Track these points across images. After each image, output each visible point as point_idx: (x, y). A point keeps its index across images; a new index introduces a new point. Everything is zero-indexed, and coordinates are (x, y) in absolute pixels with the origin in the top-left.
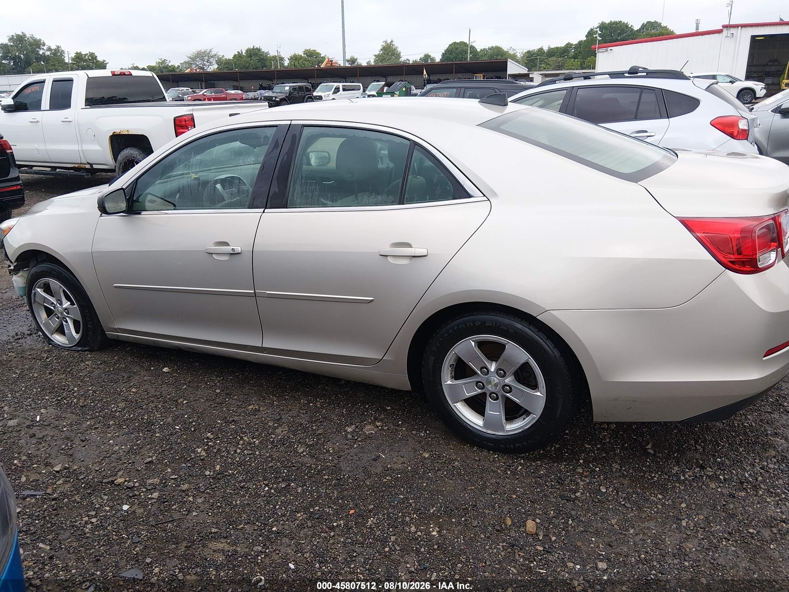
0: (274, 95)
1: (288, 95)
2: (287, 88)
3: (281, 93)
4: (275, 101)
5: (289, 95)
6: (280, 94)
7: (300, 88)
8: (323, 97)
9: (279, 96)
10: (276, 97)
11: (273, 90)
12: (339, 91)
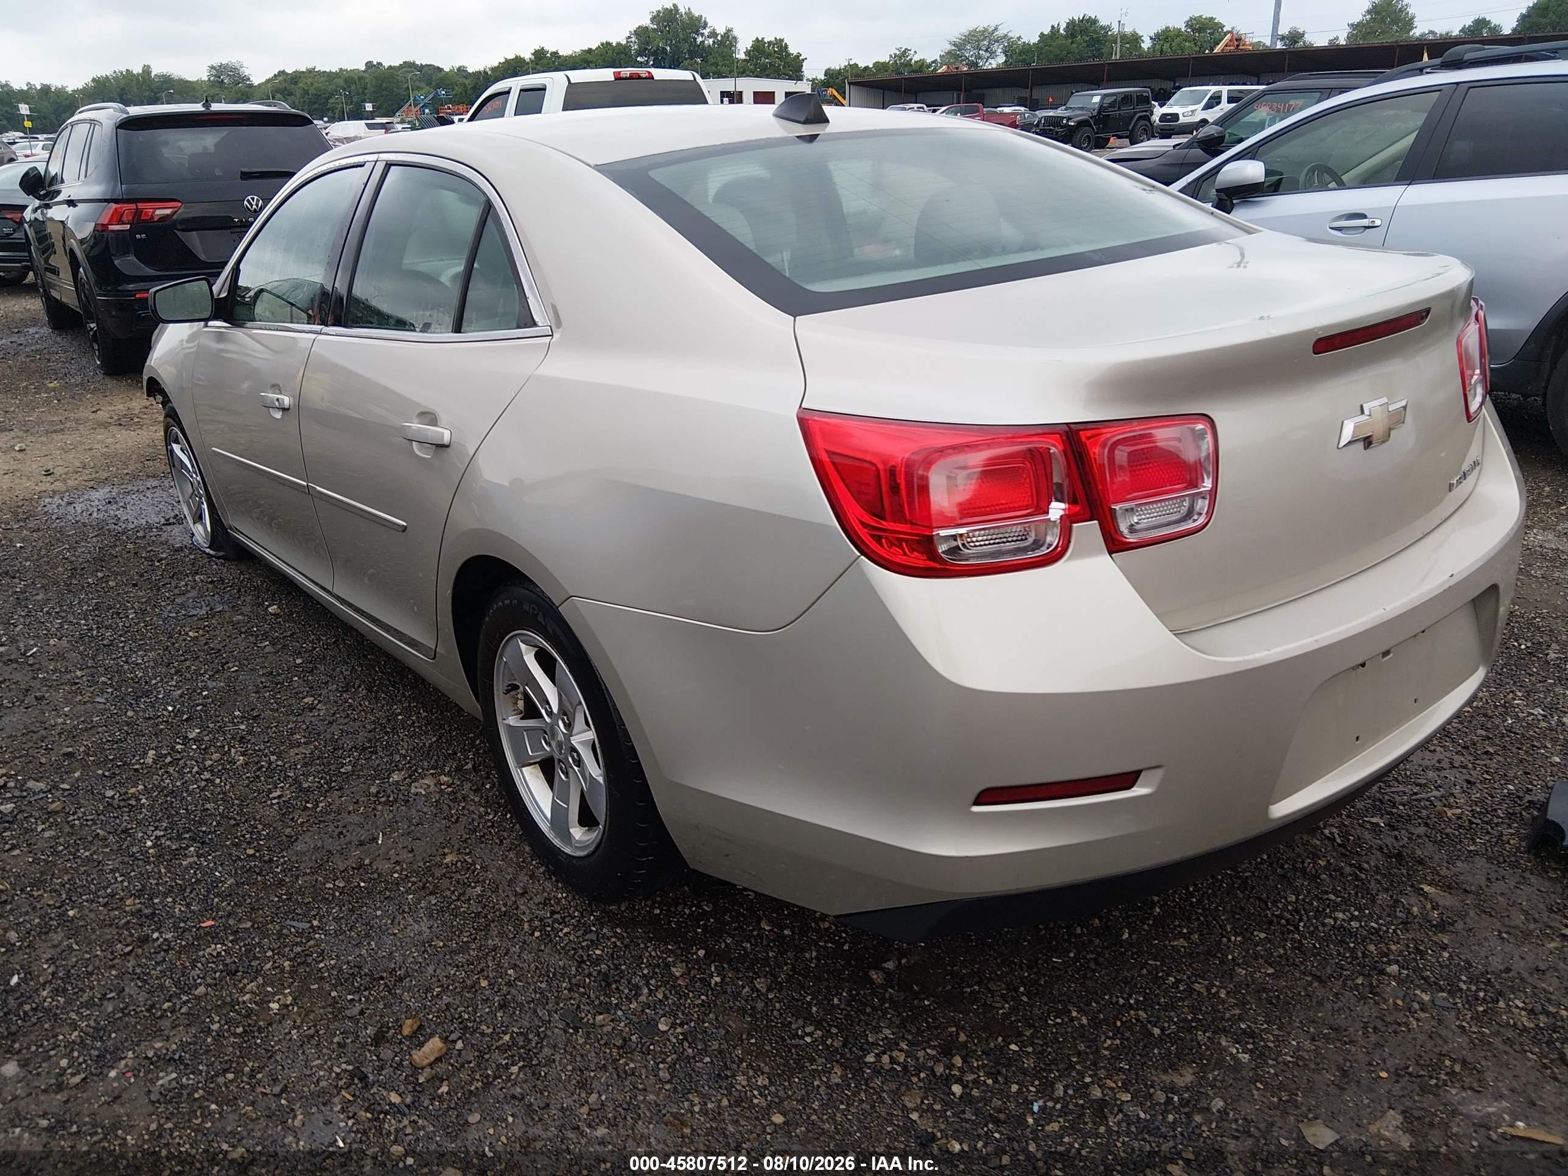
0: (1067, 114)
1: (1095, 113)
2: (1096, 99)
3: (1082, 109)
4: (1067, 125)
5: (1099, 112)
6: (1079, 112)
7: (1126, 99)
8: (1181, 116)
9: (1077, 116)
10: (1069, 119)
11: (1068, 105)
12: (1218, 103)
